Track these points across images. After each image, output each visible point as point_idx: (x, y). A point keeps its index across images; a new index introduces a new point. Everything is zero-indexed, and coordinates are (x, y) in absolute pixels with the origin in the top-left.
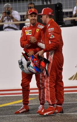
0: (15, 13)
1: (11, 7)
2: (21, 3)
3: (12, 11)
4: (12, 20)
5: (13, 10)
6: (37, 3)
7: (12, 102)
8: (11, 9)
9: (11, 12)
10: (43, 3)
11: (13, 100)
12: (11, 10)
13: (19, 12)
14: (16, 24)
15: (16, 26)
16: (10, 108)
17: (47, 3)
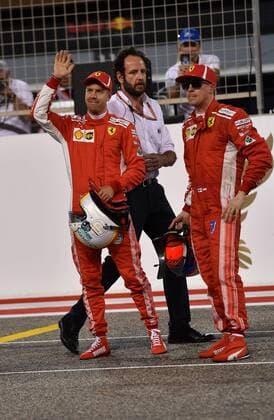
0: (18, 87)
1: (6, 69)
2: (35, 58)
3: (10, 79)
4: (11, 106)
5: (12, 77)
6: (79, 58)
7: (11, 334)
8: (8, 74)
9: (7, 84)
10: (97, 58)
11: (13, 328)
12: (7, 77)
13: (30, 82)
14: (22, 118)
15: (20, 122)
16: (6, 350)
17: (108, 57)
